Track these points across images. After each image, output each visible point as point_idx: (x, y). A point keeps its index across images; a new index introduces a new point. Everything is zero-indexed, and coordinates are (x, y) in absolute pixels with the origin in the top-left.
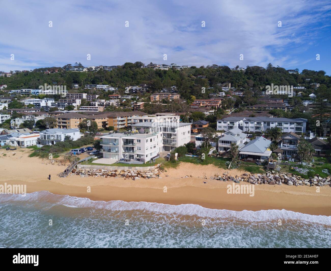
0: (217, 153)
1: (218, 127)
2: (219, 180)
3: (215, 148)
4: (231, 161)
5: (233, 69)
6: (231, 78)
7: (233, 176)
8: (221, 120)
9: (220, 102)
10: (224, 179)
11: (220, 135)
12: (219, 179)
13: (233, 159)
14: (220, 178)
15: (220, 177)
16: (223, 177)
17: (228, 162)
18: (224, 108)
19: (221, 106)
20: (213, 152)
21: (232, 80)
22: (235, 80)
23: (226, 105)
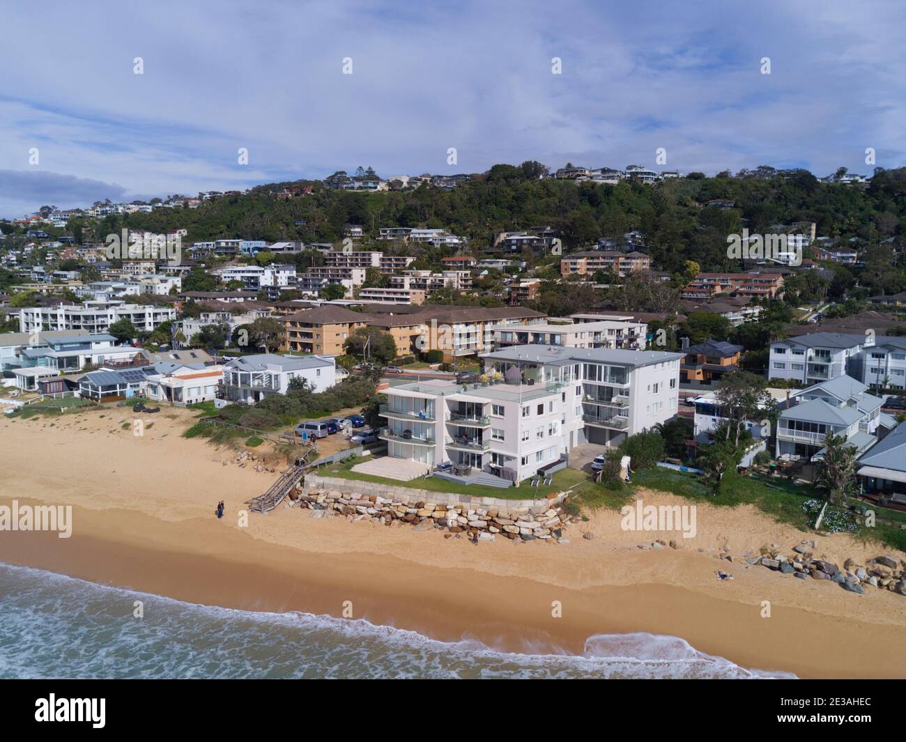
0: (772, 463)
1: (771, 365)
2: (779, 569)
3: (763, 442)
4: (827, 499)
5: (826, 179)
6: (818, 206)
7: (835, 560)
8: (785, 342)
9: (780, 282)
10: (798, 570)
11: (785, 399)
12: (777, 565)
13: (833, 493)
14: (780, 563)
15: (781, 557)
16: (796, 559)
17: (812, 503)
18: (792, 301)
19: (781, 296)
20: (757, 459)
21: (822, 214)
22: (833, 211)
23: (798, 293)
